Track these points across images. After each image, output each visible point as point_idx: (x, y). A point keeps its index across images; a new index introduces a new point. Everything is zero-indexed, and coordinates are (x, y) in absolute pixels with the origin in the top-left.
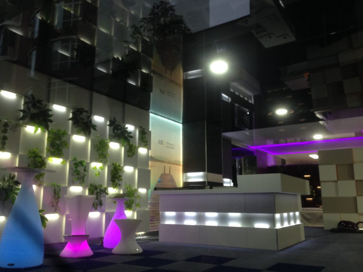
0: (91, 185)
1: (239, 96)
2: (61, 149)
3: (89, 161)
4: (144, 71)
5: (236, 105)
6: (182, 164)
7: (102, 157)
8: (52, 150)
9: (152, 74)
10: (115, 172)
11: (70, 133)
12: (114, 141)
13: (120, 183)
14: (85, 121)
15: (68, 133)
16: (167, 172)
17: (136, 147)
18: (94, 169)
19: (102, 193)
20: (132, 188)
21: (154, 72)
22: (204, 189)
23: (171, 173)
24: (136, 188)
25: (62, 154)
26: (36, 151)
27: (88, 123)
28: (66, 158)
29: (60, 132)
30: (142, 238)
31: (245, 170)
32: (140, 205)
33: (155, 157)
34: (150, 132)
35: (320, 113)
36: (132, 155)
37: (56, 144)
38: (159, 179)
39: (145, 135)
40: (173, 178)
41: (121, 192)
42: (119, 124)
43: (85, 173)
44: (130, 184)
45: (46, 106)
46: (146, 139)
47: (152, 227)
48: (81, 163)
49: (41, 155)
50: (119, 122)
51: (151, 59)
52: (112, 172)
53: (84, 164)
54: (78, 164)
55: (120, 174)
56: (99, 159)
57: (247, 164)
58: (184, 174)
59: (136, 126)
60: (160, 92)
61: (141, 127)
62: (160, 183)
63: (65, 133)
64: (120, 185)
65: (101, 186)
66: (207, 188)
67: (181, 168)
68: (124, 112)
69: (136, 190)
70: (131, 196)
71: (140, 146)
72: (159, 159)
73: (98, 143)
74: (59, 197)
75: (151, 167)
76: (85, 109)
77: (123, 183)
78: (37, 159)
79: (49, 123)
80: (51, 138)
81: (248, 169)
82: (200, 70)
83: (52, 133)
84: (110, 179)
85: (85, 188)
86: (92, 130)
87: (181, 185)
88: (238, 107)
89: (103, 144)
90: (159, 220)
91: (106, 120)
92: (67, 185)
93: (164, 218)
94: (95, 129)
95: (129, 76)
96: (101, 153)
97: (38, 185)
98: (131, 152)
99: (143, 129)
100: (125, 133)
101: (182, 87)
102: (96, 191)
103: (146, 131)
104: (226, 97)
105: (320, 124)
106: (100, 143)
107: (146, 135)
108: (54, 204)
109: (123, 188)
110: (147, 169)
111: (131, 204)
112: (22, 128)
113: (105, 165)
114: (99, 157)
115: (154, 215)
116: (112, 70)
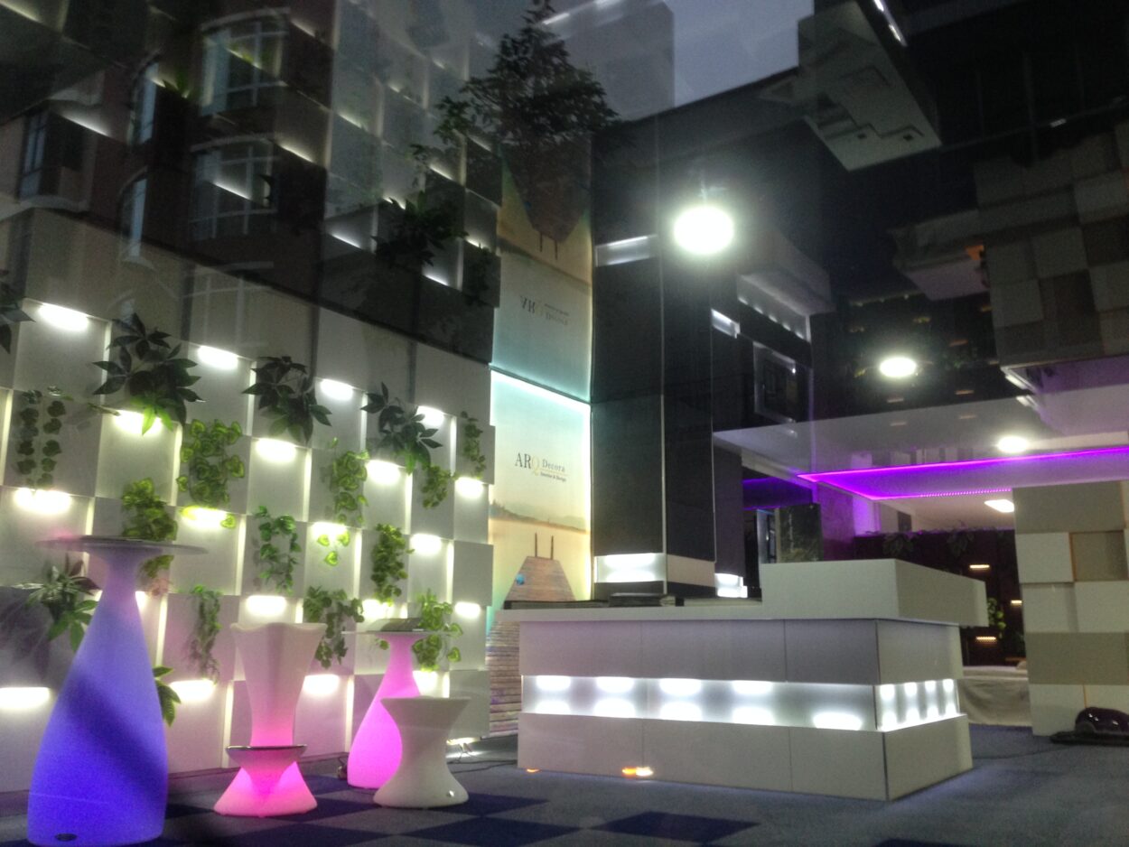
0: (312, 593)
1: (764, 319)
2: (222, 482)
3: (305, 519)
4: (474, 242)
5: (757, 345)
6: (588, 527)
7: (344, 507)
8: (195, 484)
9: (498, 253)
10: (385, 553)
11: (249, 433)
12: (383, 457)
13: (398, 587)
14: (297, 394)
15: (244, 433)
16: (544, 552)
17: (448, 476)
18: (322, 544)
19: (345, 617)
20: (436, 603)
21: (504, 245)
22: (658, 605)
23: (555, 558)
24: (449, 600)
25: (226, 497)
26: (146, 488)
27: (305, 403)
28: (237, 510)
29: (220, 429)
30: (464, 755)
31: (785, 546)
32: (459, 654)
33: (507, 508)
34: (493, 429)
35: (1018, 372)
36: (436, 499)
37: (206, 468)
38: (520, 573)
39: (477, 439)
40: (563, 572)
41: (404, 614)
42: (396, 404)
43: (294, 555)
44: (429, 590)
45: (176, 351)
46: (478, 451)
47: (497, 723)
48: (282, 524)
49: (162, 500)
50: (397, 399)
51: (495, 206)
52: (376, 551)
53: (292, 527)
54: (274, 529)
55: (399, 559)
56: (336, 512)
57: (791, 528)
58: (595, 558)
59: (450, 411)
60: (524, 307)
61: (464, 414)
62: (521, 586)
63: (234, 434)
64: (398, 592)
65: (342, 594)
66: (666, 603)
67: (585, 540)
68: (412, 366)
69: (449, 609)
70: (433, 625)
71: (461, 470)
72: (519, 514)
73: (335, 464)
74: (213, 630)
75: (495, 536)
76: (294, 360)
77: (408, 585)
78: (148, 511)
79: (187, 403)
80: (191, 447)
81: (792, 544)
82: (643, 238)
83: (195, 434)
84: (371, 572)
85: (292, 599)
86: (316, 423)
87: (585, 594)
88: (762, 350)
89: (349, 466)
90: (520, 702)
91: (358, 394)
92: (238, 592)
93: (533, 694)
94: (327, 423)
95: (426, 258)
96: (342, 493)
97: (150, 593)
98: (433, 490)
99: (471, 420)
100: (417, 434)
101: (590, 290)
102: (325, 612)
103: (479, 426)
104: (727, 320)
105: (1020, 404)
106: (340, 464)
107: (480, 439)
108: (200, 651)
109: (409, 601)
110: (483, 542)
111: (431, 652)
112: (105, 417)
113: (356, 531)
114: (336, 507)
115: (502, 686)
116: (375, 238)
